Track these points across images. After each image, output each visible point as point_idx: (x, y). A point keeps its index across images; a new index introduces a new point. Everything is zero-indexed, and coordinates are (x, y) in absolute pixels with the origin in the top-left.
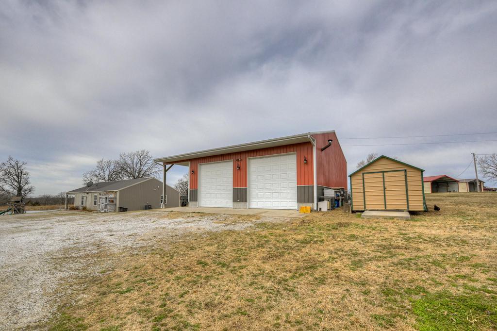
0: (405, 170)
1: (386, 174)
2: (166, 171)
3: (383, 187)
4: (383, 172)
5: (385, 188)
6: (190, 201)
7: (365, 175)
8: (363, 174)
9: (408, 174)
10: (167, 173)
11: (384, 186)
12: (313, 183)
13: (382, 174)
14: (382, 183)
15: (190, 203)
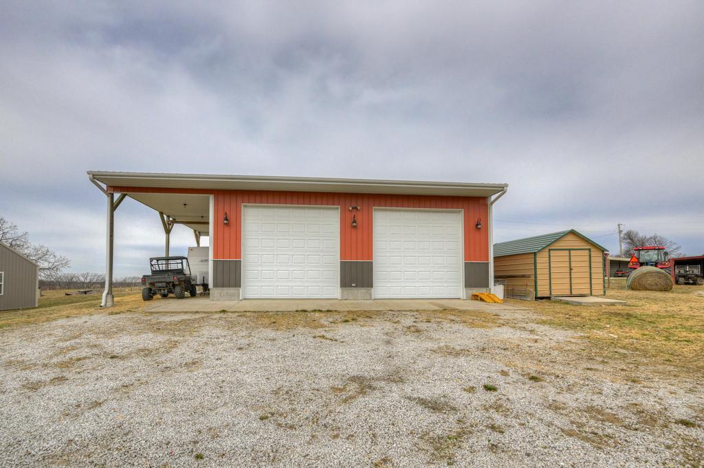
0: (590, 250)
1: (572, 252)
2: (113, 207)
3: (568, 269)
4: (569, 250)
5: (571, 269)
6: (215, 285)
7: (551, 252)
8: (550, 250)
9: (592, 253)
10: (115, 213)
11: (570, 267)
12: (487, 258)
13: (567, 252)
14: (568, 263)
15: (214, 291)
